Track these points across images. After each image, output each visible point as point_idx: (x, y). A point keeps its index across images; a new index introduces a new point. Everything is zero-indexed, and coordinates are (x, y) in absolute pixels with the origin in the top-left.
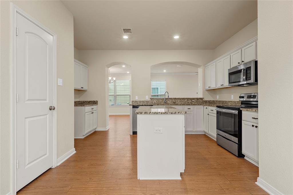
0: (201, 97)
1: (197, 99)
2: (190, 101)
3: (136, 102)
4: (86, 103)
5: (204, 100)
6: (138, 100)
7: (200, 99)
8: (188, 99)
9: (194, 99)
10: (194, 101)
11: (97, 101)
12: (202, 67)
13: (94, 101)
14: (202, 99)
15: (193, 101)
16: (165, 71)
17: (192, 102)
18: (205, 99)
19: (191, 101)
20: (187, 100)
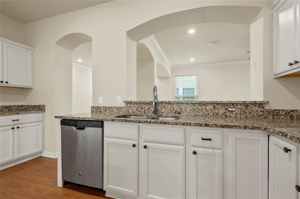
0: (260, 98)
1: (246, 104)
2: (222, 111)
3: (99, 110)
4: (30, 109)
5: (267, 107)
6: (102, 106)
7: (255, 104)
8: (215, 104)
9: (233, 104)
10: (234, 109)
11: (44, 106)
12: (262, 12)
13: (40, 106)
14: (260, 104)
15: (230, 109)
16: (192, 60)
17: (228, 114)
18: (273, 106)
19: (224, 111)
20: (212, 107)
